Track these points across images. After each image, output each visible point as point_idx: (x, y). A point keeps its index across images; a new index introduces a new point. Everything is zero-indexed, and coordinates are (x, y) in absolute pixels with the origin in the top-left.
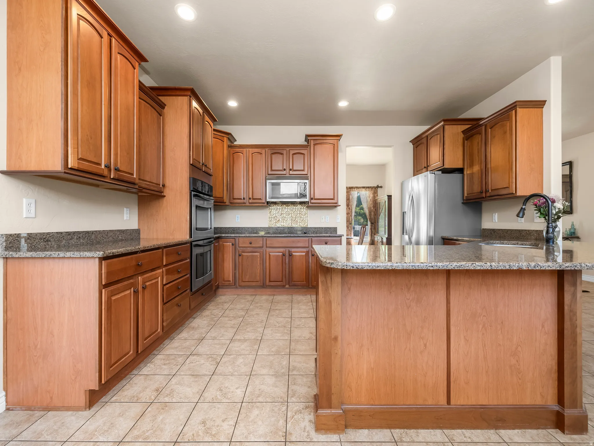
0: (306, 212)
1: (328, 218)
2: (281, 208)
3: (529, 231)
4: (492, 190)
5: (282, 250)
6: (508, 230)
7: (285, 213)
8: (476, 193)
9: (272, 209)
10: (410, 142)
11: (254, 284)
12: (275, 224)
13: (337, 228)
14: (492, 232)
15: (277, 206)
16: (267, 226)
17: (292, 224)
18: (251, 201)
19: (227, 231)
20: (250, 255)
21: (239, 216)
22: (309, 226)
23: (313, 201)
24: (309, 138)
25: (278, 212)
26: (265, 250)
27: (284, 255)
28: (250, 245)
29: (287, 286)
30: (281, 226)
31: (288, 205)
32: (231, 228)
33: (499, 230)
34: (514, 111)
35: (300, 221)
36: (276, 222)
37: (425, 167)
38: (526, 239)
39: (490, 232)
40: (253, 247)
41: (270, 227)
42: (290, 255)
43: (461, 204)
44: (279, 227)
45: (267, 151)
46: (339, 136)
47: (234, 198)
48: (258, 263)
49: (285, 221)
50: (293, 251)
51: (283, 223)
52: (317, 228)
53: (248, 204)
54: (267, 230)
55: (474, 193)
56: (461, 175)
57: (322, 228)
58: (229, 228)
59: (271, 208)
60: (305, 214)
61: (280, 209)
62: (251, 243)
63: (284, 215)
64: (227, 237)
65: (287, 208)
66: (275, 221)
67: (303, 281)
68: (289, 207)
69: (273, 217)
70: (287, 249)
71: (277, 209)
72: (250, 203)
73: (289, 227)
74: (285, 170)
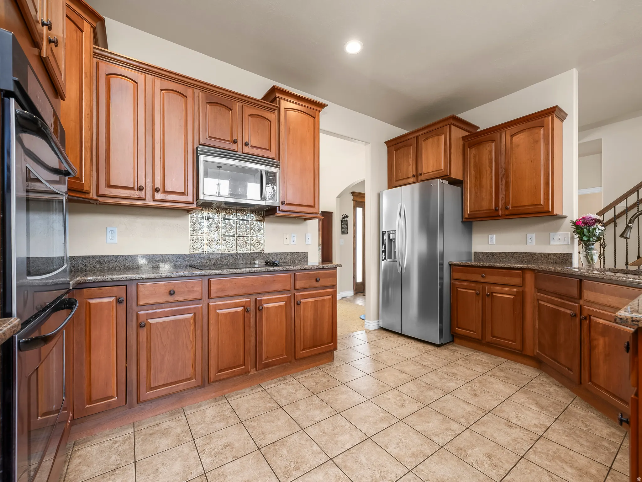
0: (261, 226)
1: (295, 238)
2: (216, 217)
3: (545, 254)
4: (512, 207)
5: (242, 300)
6: (514, 253)
7: (224, 227)
8: (486, 210)
9: (197, 218)
10: (385, 142)
11: (181, 386)
12: (204, 247)
13: (307, 253)
14: (490, 256)
15: (207, 212)
16: (187, 252)
17: (238, 247)
18: (158, 196)
19: (81, 266)
20: (169, 322)
21: (116, 230)
22: (266, 251)
23: (284, 207)
24: (277, 95)
25: (211, 224)
26: (206, 305)
27: (246, 310)
28: (170, 299)
29: (253, 372)
30: (216, 252)
31: (229, 212)
32: (93, 257)
33: (501, 253)
34: (550, 118)
35: (252, 242)
36: (206, 245)
37: (414, 176)
38: (540, 263)
39: (486, 256)
40: (178, 301)
41: (194, 254)
42: (259, 308)
43: (461, 223)
44: (212, 254)
45: (196, 94)
46: (322, 106)
47: (112, 184)
48: (189, 336)
49: (223, 242)
50: (265, 300)
51: (220, 246)
52: (280, 254)
53: (149, 202)
54: (188, 259)
55: (483, 210)
56: (459, 189)
57: (287, 254)
58: (88, 257)
59: (195, 216)
60: (260, 230)
61: (213, 218)
62: (171, 293)
63: (223, 230)
64: (103, 281)
65: (227, 218)
66: (204, 242)
67: (282, 355)
68: (231, 216)
69: (200, 234)
70: (253, 298)
71: (209, 218)
72: (155, 200)
73: (232, 254)
74: (235, 142)
